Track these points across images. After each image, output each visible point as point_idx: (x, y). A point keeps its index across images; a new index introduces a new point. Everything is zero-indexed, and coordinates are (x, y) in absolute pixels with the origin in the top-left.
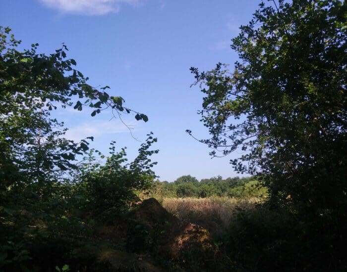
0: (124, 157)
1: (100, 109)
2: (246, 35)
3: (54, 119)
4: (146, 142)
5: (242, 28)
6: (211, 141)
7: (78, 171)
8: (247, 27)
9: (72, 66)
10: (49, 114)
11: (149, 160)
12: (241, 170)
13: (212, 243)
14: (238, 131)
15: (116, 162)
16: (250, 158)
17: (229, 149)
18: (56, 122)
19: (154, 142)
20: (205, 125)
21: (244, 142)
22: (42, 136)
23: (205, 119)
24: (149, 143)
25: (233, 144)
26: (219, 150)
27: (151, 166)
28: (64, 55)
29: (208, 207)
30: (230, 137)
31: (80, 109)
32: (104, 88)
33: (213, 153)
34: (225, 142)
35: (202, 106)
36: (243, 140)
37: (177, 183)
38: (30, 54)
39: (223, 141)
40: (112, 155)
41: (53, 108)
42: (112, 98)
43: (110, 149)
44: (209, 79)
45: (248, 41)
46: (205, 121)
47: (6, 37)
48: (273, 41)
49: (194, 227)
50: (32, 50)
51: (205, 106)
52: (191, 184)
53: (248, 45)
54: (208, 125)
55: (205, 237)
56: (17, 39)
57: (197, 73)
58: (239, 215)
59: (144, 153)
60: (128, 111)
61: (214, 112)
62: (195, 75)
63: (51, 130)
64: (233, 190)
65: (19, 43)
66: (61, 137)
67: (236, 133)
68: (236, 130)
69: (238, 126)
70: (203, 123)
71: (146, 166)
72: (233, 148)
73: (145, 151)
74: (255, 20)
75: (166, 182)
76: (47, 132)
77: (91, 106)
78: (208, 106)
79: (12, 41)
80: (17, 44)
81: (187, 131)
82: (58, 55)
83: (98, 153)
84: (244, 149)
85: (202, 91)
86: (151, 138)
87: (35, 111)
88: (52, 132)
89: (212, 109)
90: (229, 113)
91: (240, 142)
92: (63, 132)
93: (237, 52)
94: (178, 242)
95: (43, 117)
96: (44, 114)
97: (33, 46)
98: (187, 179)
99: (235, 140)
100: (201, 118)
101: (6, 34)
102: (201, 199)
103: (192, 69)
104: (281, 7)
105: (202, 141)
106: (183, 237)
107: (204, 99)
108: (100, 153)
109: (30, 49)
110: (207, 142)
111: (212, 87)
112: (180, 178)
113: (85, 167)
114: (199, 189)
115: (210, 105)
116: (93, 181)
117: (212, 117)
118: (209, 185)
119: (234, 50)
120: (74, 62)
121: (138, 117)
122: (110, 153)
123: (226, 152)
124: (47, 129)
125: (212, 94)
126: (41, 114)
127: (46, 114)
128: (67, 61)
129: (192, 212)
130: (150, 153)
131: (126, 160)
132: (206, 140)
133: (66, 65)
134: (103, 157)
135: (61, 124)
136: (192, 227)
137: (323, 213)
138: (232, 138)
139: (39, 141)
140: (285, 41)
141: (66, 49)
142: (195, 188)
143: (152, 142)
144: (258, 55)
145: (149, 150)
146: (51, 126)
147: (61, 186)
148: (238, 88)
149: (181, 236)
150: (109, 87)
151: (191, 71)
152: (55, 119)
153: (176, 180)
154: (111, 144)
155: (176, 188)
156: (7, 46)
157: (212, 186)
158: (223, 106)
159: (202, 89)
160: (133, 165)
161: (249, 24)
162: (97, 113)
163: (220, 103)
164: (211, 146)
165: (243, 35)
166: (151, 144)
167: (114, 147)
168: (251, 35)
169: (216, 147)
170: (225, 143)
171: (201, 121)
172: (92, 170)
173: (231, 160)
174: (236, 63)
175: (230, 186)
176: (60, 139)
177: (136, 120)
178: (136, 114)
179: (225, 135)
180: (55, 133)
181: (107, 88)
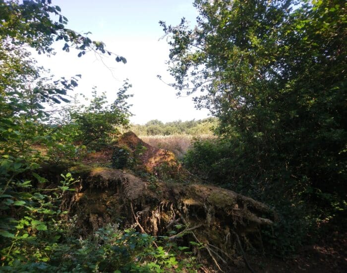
0: (104, 100)
1: (85, 51)
4: (123, 87)
6: (177, 84)
7: (66, 112)
9: (57, 11)
10: (37, 62)
11: (126, 103)
12: (199, 107)
13: (176, 162)
15: (99, 104)
16: (207, 97)
17: (191, 91)
18: (43, 69)
19: (130, 88)
20: (171, 74)
21: (202, 85)
22: (32, 82)
23: (171, 69)
24: (125, 88)
25: (194, 87)
26: (184, 92)
27: (128, 107)
29: (172, 140)
31: (68, 51)
32: (87, 34)
33: (179, 94)
34: (187, 85)
35: (169, 57)
36: (202, 83)
37: (147, 125)
39: (185, 85)
40: (94, 98)
42: (94, 43)
43: (93, 92)
44: (175, 32)
46: (171, 71)
49: (163, 151)
51: (171, 57)
52: (158, 126)
53: (207, 4)
54: (174, 73)
55: (172, 158)
57: (165, 26)
58: (195, 144)
59: (121, 96)
60: (109, 54)
61: (178, 63)
62: (164, 28)
63: (39, 76)
64: (189, 129)
67: (197, 78)
68: (196, 76)
69: (198, 73)
70: (169, 72)
71: (124, 107)
72: (194, 90)
73: (122, 95)
75: (139, 125)
76: (36, 77)
77: (77, 48)
78: (173, 57)
81: (158, 76)
83: (82, 96)
84: (202, 90)
85: (168, 43)
86: (127, 83)
87: (23, 59)
88: (40, 78)
89: (176, 60)
90: (190, 65)
91: (199, 85)
92: (50, 78)
93: (198, 9)
94: (151, 162)
95: (31, 64)
96: (31, 62)
98: (155, 122)
99: (195, 84)
102: (166, 136)
103: (161, 22)
105: (170, 85)
106: (155, 158)
107: (170, 50)
108: (84, 96)
110: (174, 85)
111: (177, 40)
112: (150, 122)
113: (72, 109)
114: (164, 130)
115: (175, 56)
116: (80, 118)
117: (176, 67)
118: (172, 126)
119: (196, 8)
120: (58, 9)
121: (118, 59)
122: (93, 96)
123: (188, 93)
124: (36, 75)
125: (177, 46)
126: (29, 62)
127: (34, 62)
128: (53, 7)
129: (160, 143)
130: (126, 97)
131: (107, 102)
134: (87, 99)
135: (48, 71)
136: (161, 151)
137: (257, 135)
138: (193, 82)
139: (30, 86)
142: (161, 129)
143: (128, 87)
145: (126, 94)
146: (39, 72)
147: (53, 123)
148: (199, 40)
149: (154, 158)
150: (91, 33)
151: (160, 24)
152: (42, 67)
153: (146, 123)
154: (93, 88)
155: (146, 129)
157: (174, 127)
158: (185, 58)
159: (169, 42)
160: (113, 107)
162: (82, 54)
163: (183, 55)
164: (177, 88)
166: (127, 89)
167: (95, 92)
169: (181, 89)
170: (188, 87)
171: (168, 70)
172: (78, 111)
173: (193, 98)
174: (197, 18)
175: (188, 127)
176: (48, 85)
177: (116, 62)
178: (116, 57)
179: (188, 79)
180: (43, 79)
181: (89, 34)
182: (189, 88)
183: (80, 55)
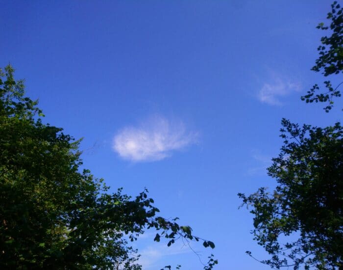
1: (174, 239)
2: (279, 165)
3: (130, 247)
4: (208, 265)
5: (273, 160)
6: (272, 261)
8: (278, 159)
9: (151, 204)
10: (127, 243)
14: (296, 250)
19: (215, 264)
20: (259, 243)
21: (305, 261)
22: (120, 263)
23: (258, 238)
24: (211, 265)
25: (294, 263)
28: (145, 196)
30: (289, 256)
31: (159, 241)
32: (175, 220)
34: (285, 261)
35: (253, 226)
36: (303, 258)
38: (117, 196)
39: (283, 261)
41: (134, 239)
42: (182, 227)
45: (281, 169)
46: (258, 240)
47: (100, 185)
48: (303, 166)
50: (118, 192)
51: (256, 225)
53: (282, 171)
54: (262, 243)
56: (107, 186)
57: (244, 198)
60: (197, 239)
61: (265, 231)
62: (243, 199)
63: (128, 257)
65: (109, 188)
66: (135, 263)
67: (295, 252)
68: (294, 248)
69: (294, 244)
70: (256, 241)
72: (296, 268)
74: (283, 153)
76: (124, 259)
77: (167, 236)
79: (104, 188)
80: (107, 189)
81: (247, 252)
82: (141, 197)
84: (307, 268)
85: (251, 212)
86: (212, 260)
87: (116, 241)
88: (128, 259)
89: (262, 227)
90: (279, 231)
91: (301, 261)
92: (136, 258)
93: (274, 178)
95: (122, 245)
96: (122, 243)
97: (119, 190)
99: (295, 259)
100: (254, 237)
101: (100, 183)
103: (240, 195)
104: (302, 141)
105: (263, 262)
107: (254, 219)
109: (116, 192)
110: (268, 262)
111: (259, 208)
115: (260, 224)
117: (264, 235)
119: (271, 177)
120: (152, 201)
121: (206, 244)
124: (125, 256)
125: (260, 214)
126: (121, 243)
127: (124, 243)
128: (147, 200)
132: (267, 260)
133: (147, 204)
135: (136, 251)
138: (291, 257)
139: (118, 267)
140: (313, 166)
141: (147, 191)
143: (214, 264)
144: (293, 178)
146: (128, 253)
148: (284, 207)
150: (178, 218)
156: (101, 192)
158: (271, 225)
161: (279, 157)
162: (172, 243)
163: (269, 222)
164: (273, 266)
165: (276, 165)
166: (213, 266)
168: (283, 164)
169: (278, 267)
170: (286, 263)
171: (254, 239)
176: (134, 265)
177: (204, 247)
178: (204, 242)
179: (284, 254)
180: (131, 260)
181: (177, 219)
182: (288, 264)
183: (169, 245)
